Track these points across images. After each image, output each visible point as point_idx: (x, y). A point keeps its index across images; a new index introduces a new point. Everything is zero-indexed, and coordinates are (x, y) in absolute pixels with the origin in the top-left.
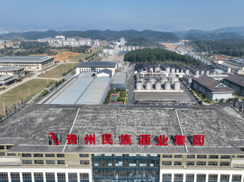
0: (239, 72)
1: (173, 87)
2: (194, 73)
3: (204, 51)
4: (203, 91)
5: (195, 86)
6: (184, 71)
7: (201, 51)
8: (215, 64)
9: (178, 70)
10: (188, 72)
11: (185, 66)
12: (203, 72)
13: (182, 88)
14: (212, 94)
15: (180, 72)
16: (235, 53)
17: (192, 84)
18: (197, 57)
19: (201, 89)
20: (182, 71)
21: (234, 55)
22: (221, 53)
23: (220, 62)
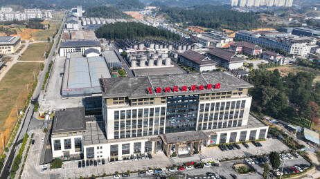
0: (218, 46)
1: (164, 63)
2: (177, 49)
3: (178, 21)
4: (191, 64)
5: (182, 60)
6: (168, 47)
7: (174, 22)
8: (194, 37)
9: (161, 46)
10: (171, 47)
11: (166, 40)
12: (185, 47)
13: (172, 64)
14: (199, 67)
15: (163, 48)
16: (211, 24)
17: (179, 59)
18: (172, 30)
19: (188, 63)
20: (166, 47)
21: (210, 26)
22: (196, 24)
23: (199, 36)
